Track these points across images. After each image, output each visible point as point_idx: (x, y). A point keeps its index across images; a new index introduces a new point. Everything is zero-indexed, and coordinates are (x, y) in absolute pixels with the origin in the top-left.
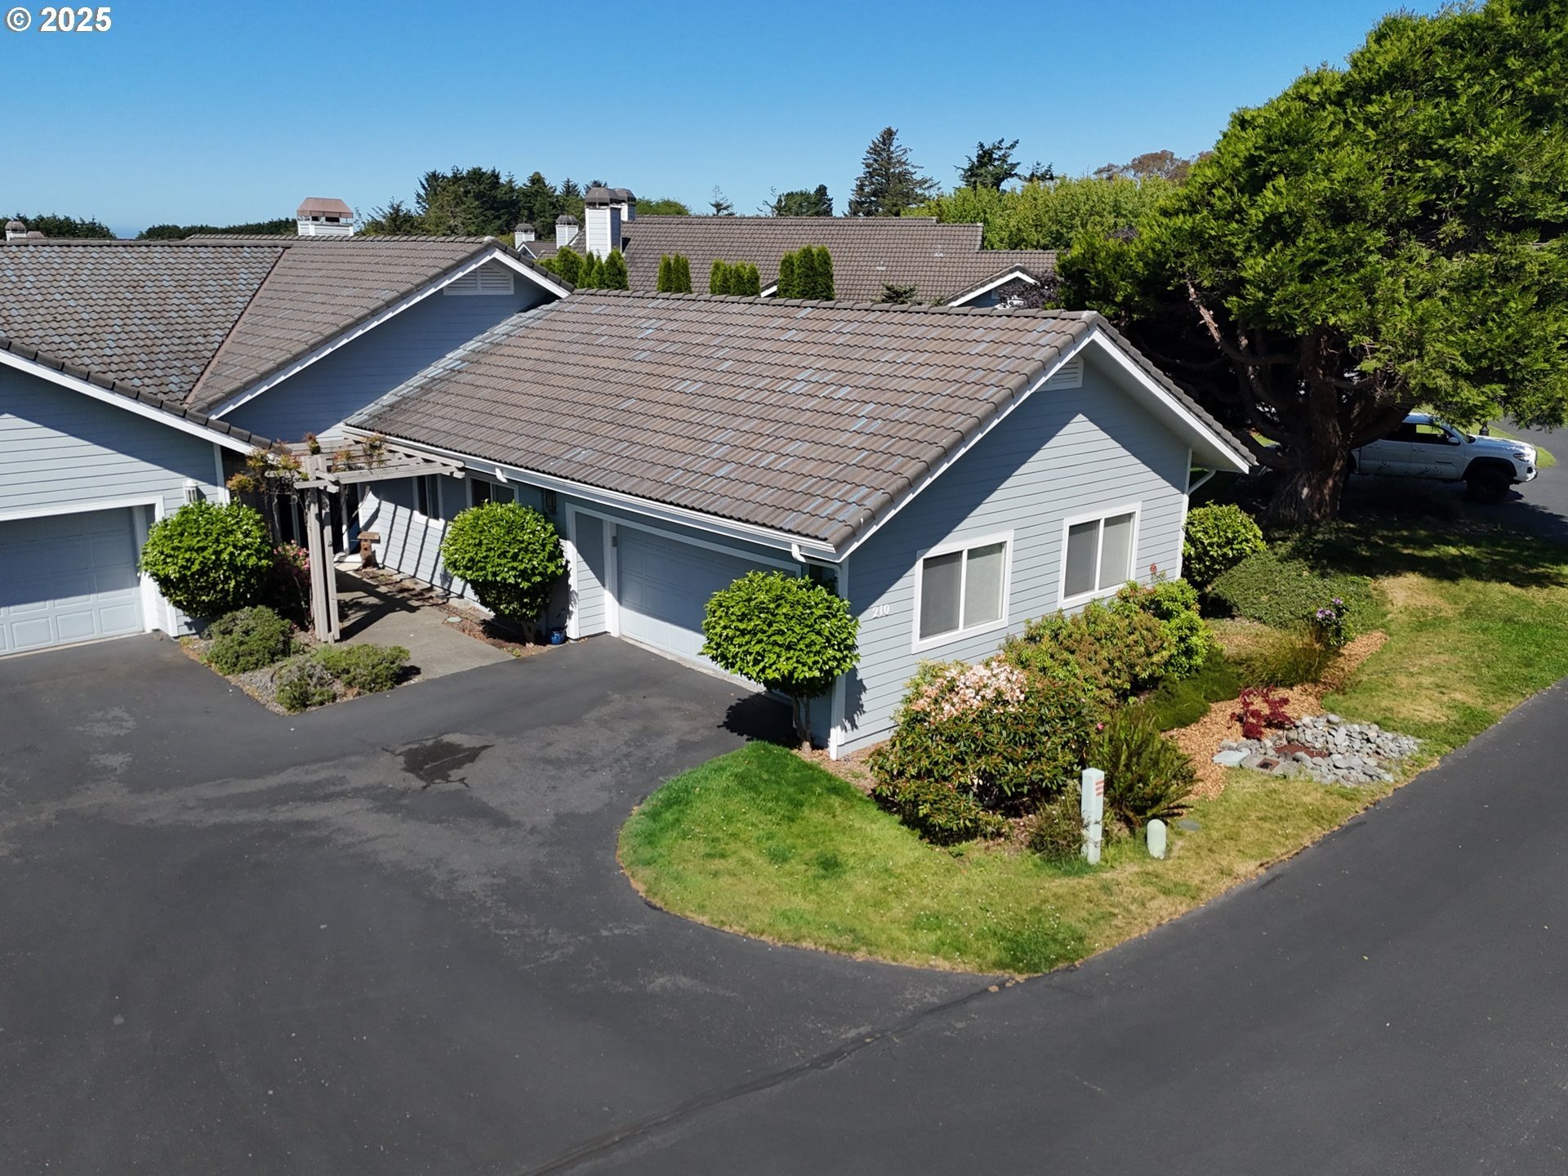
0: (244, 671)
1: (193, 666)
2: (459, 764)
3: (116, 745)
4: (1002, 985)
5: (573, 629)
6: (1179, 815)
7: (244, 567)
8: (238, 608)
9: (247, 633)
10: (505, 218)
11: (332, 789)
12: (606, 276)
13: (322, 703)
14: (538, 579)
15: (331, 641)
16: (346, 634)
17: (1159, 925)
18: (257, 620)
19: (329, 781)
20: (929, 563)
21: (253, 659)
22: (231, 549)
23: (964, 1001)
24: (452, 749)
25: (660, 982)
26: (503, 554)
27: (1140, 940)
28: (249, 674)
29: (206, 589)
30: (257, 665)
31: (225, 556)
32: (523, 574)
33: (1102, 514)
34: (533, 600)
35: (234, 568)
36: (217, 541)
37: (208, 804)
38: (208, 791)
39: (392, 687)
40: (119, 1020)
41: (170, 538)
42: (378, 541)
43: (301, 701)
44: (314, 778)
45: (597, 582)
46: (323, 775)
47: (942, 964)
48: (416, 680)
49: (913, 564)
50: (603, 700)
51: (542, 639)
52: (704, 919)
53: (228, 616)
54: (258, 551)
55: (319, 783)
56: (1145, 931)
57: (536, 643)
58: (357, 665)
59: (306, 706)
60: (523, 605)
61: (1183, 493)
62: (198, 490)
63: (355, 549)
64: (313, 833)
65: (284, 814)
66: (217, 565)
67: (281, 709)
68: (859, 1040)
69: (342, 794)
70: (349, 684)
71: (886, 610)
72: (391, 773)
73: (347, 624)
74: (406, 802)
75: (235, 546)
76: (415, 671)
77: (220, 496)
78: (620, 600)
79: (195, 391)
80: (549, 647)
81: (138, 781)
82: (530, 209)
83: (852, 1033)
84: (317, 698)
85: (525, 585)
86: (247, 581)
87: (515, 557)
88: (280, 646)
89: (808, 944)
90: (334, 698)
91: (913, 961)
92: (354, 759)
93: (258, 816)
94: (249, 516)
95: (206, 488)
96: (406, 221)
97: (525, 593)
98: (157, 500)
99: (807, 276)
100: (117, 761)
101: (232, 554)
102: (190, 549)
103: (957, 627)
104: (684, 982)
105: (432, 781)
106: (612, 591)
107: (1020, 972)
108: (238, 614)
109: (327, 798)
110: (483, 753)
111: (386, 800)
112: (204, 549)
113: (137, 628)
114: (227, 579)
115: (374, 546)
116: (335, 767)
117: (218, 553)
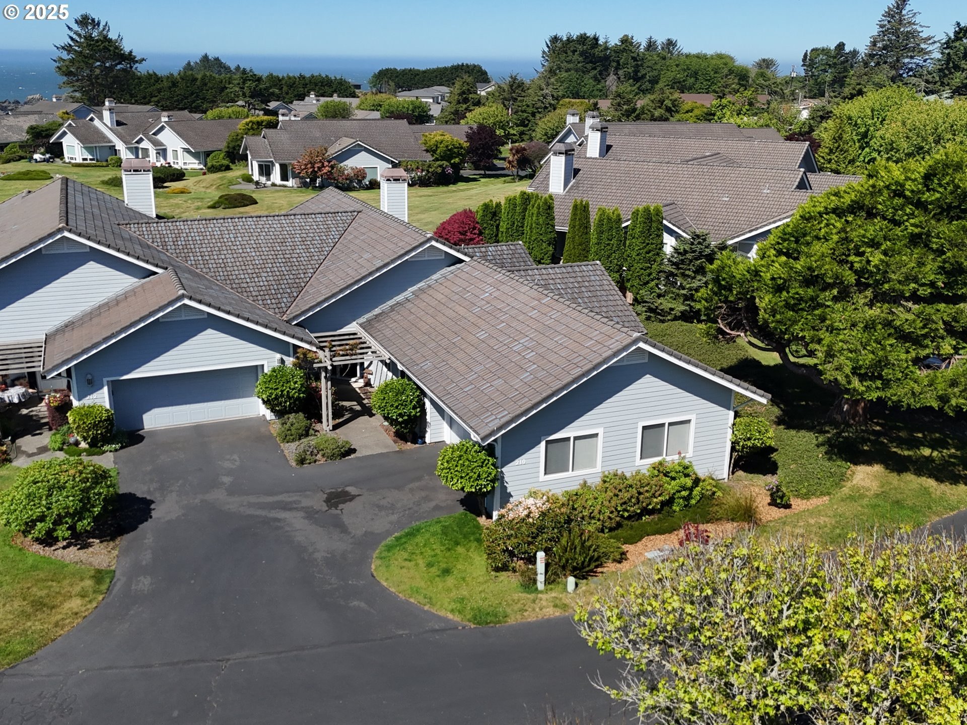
0: (288, 442)
1: (271, 437)
2: (344, 502)
3: (229, 473)
4: (464, 628)
5: (428, 439)
6: (596, 576)
7: (293, 397)
8: (291, 413)
9: (292, 425)
10: (598, 69)
11: (295, 506)
12: (541, 210)
13: (310, 463)
14: (406, 418)
15: (328, 431)
16: (335, 427)
17: (543, 618)
18: (297, 419)
19: (295, 502)
20: (548, 442)
21: (291, 437)
22: (288, 389)
23: (447, 630)
24: (346, 494)
25: (356, 603)
26: (392, 406)
27: (529, 622)
28: (289, 444)
29: (277, 405)
30: (293, 440)
31: (285, 392)
32: (401, 415)
33: (667, 420)
34: (406, 425)
35: (289, 397)
36: (283, 386)
37: (250, 505)
38: (253, 499)
39: (341, 459)
40: (192, 582)
41: (265, 382)
42: (372, 374)
43: (301, 461)
44: (290, 499)
45: (440, 418)
46: (295, 498)
47: (450, 616)
48: (353, 456)
49: (539, 443)
50: (419, 479)
51: (414, 442)
52: (385, 584)
53: (286, 417)
54: (299, 390)
55: (291, 502)
56: (535, 619)
57: (412, 443)
58: (327, 448)
59: (303, 464)
60: (402, 427)
61: (729, 409)
62: (282, 359)
63: (362, 377)
64: (279, 524)
65: (274, 514)
66: (282, 396)
67: (294, 464)
68: (401, 636)
69: (296, 509)
70: (323, 455)
71: (524, 462)
72: (317, 502)
73: (338, 421)
74: (316, 516)
75: (290, 388)
76: (354, 451)
77: (290, 361)
78: (451, 427)
79: (291, 308)
80: (417, 445)
81: (232, 491)
82: (618, 62)
83: (401, 632)
84: (308, 461)
85: (400, 420)
86: (294, 402)
87: (397, 407)
88: (304, 432)
89: (412, 600)
90: (315, 461)
91: (442, 613)
92: (308, 493)
93: (263, 513)
94: (300, 373)
95: (285, 358)
96: (519, 86)
97: (400, 423)
98: (265, 363)
99: (645, 223)
100: (227, 480)
101: (288, 391)
102: (272, 389)
103: (568, 470)
104: (363, 605)
105: (330, 508)
106: (447, 423)
107: (474, 624)
108: (290, 415)
109: (290, 509)
110: (357, 498)
111: (311, 514)
112: (277, 389)
113: (257, 413)
114: (286, 402)
115: (370, 376)
116: (300, 495)
117: (282, 391)
